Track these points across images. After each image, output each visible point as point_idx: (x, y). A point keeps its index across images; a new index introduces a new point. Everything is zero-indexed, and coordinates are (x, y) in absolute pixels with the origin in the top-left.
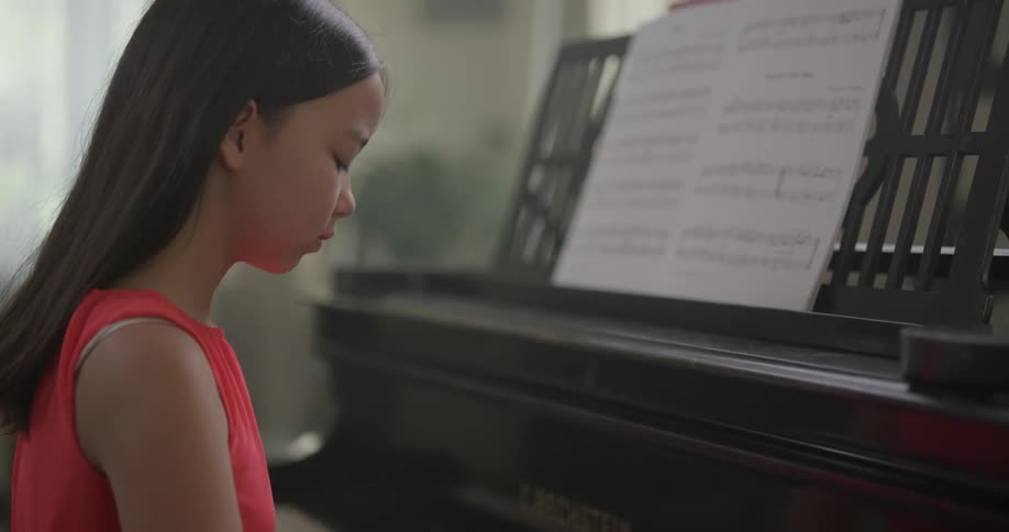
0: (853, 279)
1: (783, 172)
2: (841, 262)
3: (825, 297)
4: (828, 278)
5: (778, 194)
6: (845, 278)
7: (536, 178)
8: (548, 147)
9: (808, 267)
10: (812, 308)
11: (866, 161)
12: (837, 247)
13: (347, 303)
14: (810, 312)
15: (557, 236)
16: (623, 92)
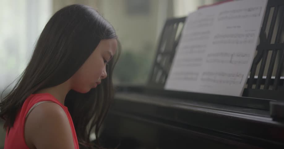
0: (254, 86)
1: (232, 55)
2: (250, 81)
3: (246, 92)
4: (246, 86)
5: (231, 62)
6: (251, 86)
7: (159, 58)
8: (163, 49)
9: (240, 83)
10: (242, 95)
11: (257, 51)
12: (249, 77)
14: (241, 97)
15: (166, 75)
16: (184, 33)
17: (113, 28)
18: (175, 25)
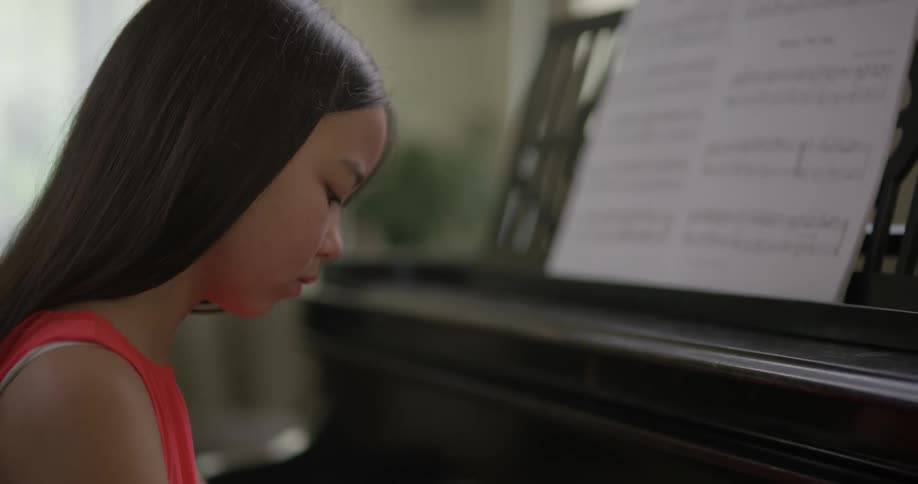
0: (889, 265)
1: (803, 147)
2: (875, 246)
3: (857, 287)
4: (860, 266)
5: (797, 172)
6: (879, 264)
7: (530, 163)
8: (542, 129)
9: (836, 252)
10: (842, 298)
11: (900, 131)
12: (869, 228)
13: (336, 296)
14: (842, 304)
15: (550, 224)
16: (619, 67)
17: (372, 62)
18: (582, 44)
